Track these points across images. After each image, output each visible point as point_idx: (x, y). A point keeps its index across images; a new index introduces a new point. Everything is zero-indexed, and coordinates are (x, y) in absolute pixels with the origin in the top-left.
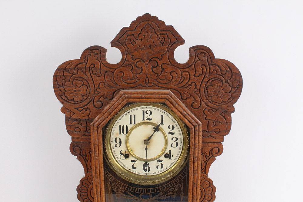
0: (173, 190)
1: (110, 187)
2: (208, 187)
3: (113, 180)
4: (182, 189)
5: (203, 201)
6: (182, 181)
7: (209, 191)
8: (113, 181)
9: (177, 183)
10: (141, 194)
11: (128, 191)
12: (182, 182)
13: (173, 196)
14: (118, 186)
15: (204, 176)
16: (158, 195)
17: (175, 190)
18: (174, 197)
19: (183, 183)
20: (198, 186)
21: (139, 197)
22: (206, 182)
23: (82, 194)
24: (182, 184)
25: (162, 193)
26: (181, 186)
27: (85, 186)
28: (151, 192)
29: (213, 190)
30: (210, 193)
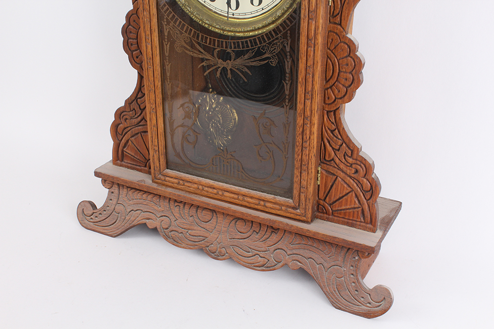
0: (272, 49)
1: (166, 29)
2: (346, 57)
3: (171, 16)
4: (288, 49)
5: (335, 84)
6: (289, 32)
7: (347, 65)
8: (172, 19)
9: (279, 35)
10: (217, 50)
11: (194, 41)
12: (289, 35)
13: (271, 62)
14: (178, 30)
15: (338, 31)
16: (246, 57)
17: (275, 49)
18: (273, 65)
19: (291, 37)
20: (316, 47)
21: (214, 56)
22: (342, 44)
23: (129, 40)
24: (289, 38)
25: (252, 53)
26: (287, 44)
27: (133, 27)
28: (233, 49)
29: (355, 65)
30: (349, 71)
